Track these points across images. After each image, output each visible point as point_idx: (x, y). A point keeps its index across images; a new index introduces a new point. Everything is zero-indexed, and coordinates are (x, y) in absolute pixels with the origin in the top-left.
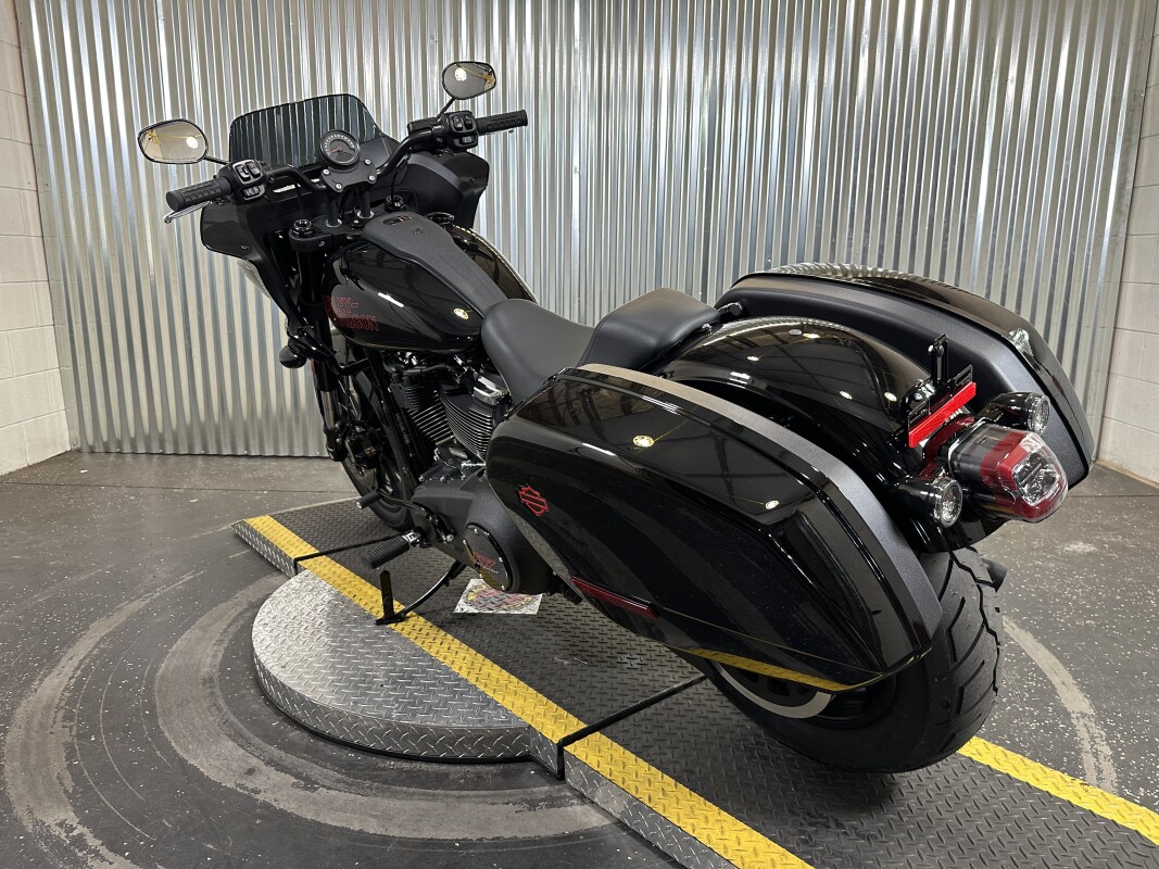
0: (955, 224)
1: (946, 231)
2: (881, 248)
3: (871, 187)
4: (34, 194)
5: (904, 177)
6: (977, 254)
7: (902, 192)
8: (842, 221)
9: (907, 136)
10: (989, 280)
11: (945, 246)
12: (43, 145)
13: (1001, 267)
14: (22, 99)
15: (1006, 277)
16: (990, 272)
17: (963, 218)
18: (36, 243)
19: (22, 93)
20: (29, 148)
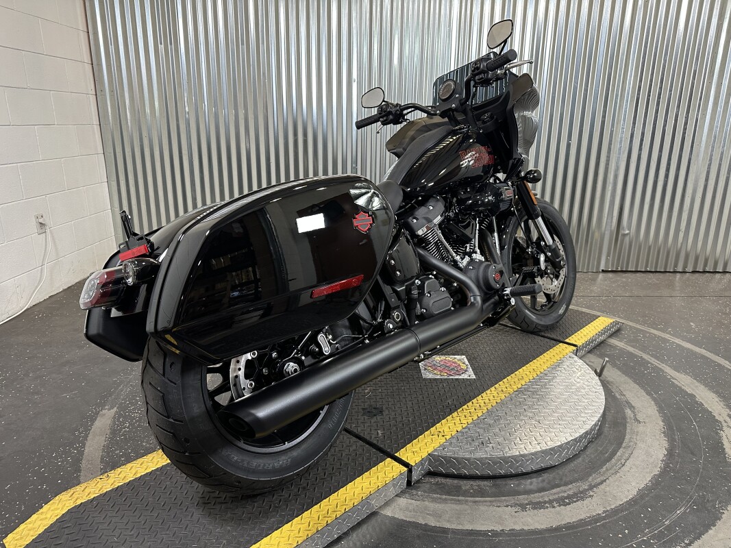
0: (692, 119)
1: (686, 123)
2: (643, 134)
3: (639, 94)
4: (94, 96)
5: (661, 88)
6: (704, 138)
7: (659, 98)
8: (618, 116)
9: (665, 61)
10: (711, 155)
11: (684, 133)
12: (100, 64)
13: (719, 147)
14: (86, 34)
15: (722, 153)
16: (712, 151)
17: (697, 115)
18: (97, 128)
19: (86, 30)
20: (90, 66)
